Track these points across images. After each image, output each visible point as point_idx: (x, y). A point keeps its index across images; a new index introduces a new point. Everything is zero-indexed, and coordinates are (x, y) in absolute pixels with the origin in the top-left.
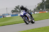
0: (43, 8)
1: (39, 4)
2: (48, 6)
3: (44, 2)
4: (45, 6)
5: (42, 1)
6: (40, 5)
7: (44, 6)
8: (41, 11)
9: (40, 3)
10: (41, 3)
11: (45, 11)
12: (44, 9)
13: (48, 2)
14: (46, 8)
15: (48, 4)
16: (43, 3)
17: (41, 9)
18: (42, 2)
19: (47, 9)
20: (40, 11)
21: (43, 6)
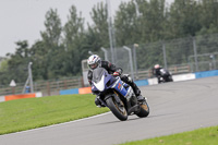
0: (21, 80)
1: (6, 62)
2: (43, 70)
3: (27, 51)
4: (32, 69)
5: (19, 47)
6: (10, 62)
7: (27, 70)
8: (13, 93)
9: (9, 58)
10: (13, 56)
11: (32, 93)
12: (25, 81)
13: (43, 50)
14: (34, 80)
15: (41, 57)
16: (23, 54)
17: (13, 84)
18: (19, 51)
19: (40, 81)
20: (7, 93)
21: (21, 68)
